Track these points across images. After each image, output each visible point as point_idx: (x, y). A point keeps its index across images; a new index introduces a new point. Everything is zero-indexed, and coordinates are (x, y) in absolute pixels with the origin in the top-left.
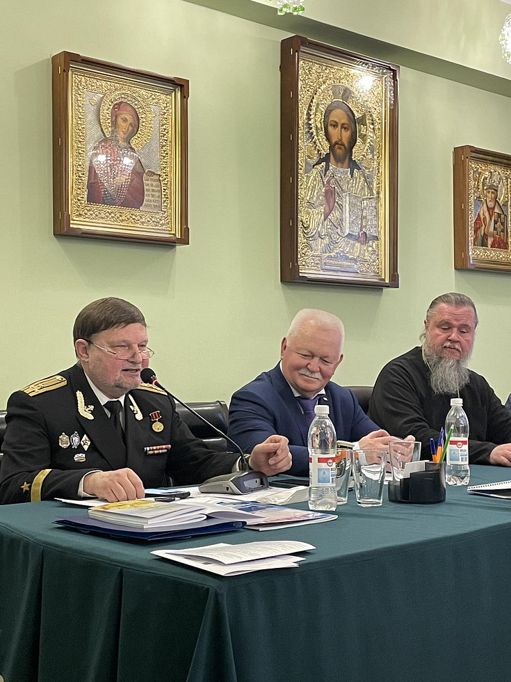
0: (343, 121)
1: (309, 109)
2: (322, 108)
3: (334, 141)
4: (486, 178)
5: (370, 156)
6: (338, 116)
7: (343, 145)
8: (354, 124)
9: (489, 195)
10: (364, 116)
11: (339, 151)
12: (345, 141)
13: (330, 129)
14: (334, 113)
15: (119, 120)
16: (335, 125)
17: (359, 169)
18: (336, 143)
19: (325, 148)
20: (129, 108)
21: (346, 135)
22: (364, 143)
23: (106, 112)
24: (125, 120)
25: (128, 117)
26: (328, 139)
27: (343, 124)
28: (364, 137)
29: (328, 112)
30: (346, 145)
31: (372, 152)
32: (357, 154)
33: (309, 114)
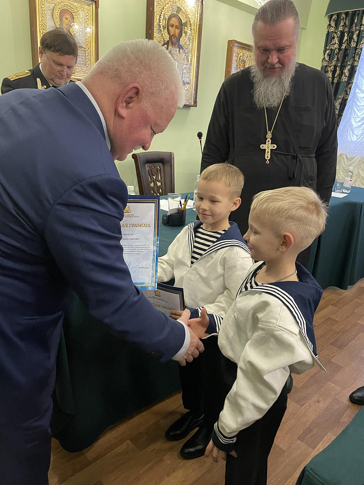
0: (176, 24)
1: (160, 17)
2: (167, 17)
3: (171, 34)
4: (241, 56)
5: (188, 43)
6: (174, 21)
7: (175, 36)
8: (181, 26)
9: (242, 64)
10: (187, 22)
11: (174, 40)
12: (177, 35)
13: (170, 28)
14: (172, 20)
15: (64, 19)
16: (172, 26)
17: (183, 49)
18: (173, 35)
19: (167, 38)
20: (69, 13)
21: (177, 31)
22: (186, 36)
23: (57, 13)
24: (67, 19)
25: (68, 17)
26: (169, 33)
27: (176, 26)
28: (186, 33)
29: (169, 19)
30: (177, 36)
31: (189, 41)
32: (182, 42)
33: (159, 20)
